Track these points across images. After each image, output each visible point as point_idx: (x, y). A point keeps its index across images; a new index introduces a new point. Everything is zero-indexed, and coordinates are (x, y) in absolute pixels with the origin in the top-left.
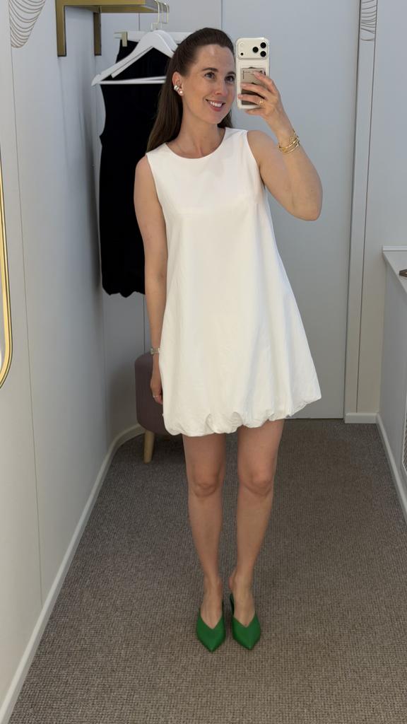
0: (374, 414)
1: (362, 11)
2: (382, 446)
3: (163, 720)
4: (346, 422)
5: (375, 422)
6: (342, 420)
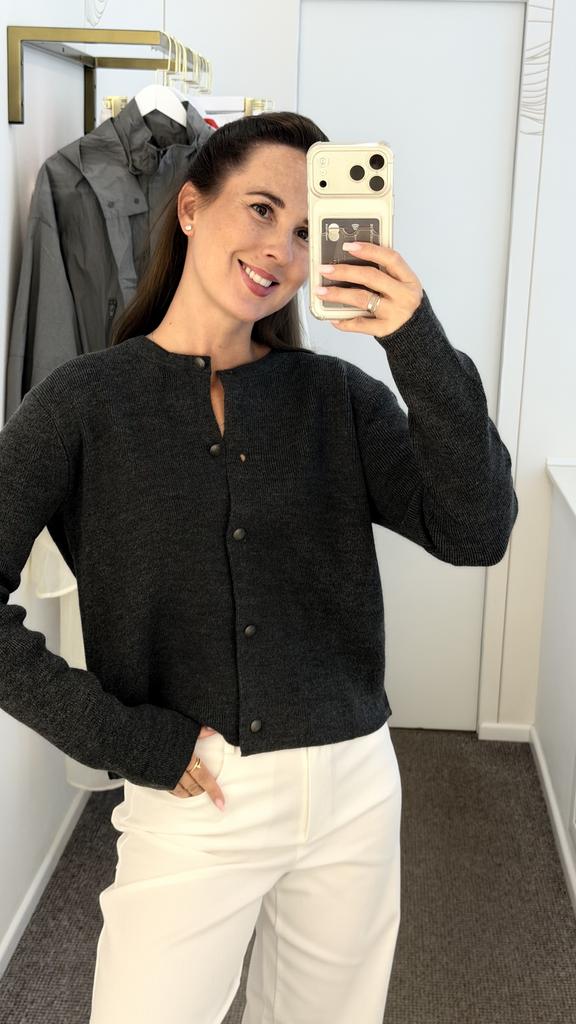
0: (527, 727)
1: (524, 88)
2: (539, 784)
4: (480, 737)
5: (525, 739)
6: (475, 732)
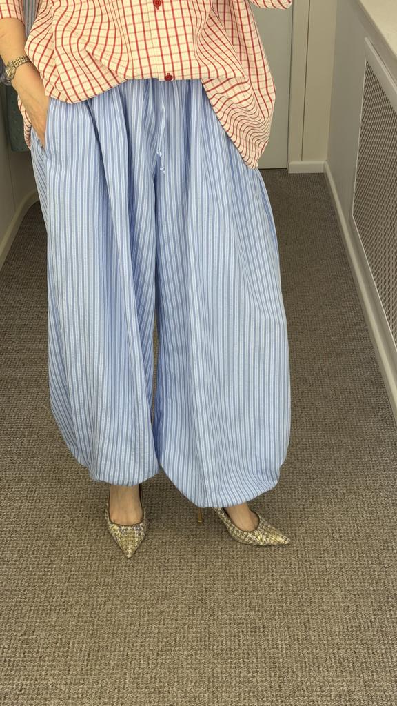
0: (323, 162)
2: (330, 198)
3: (68, 518)
4: (290, 172)
5: (322, 172)
6: (286, 169)
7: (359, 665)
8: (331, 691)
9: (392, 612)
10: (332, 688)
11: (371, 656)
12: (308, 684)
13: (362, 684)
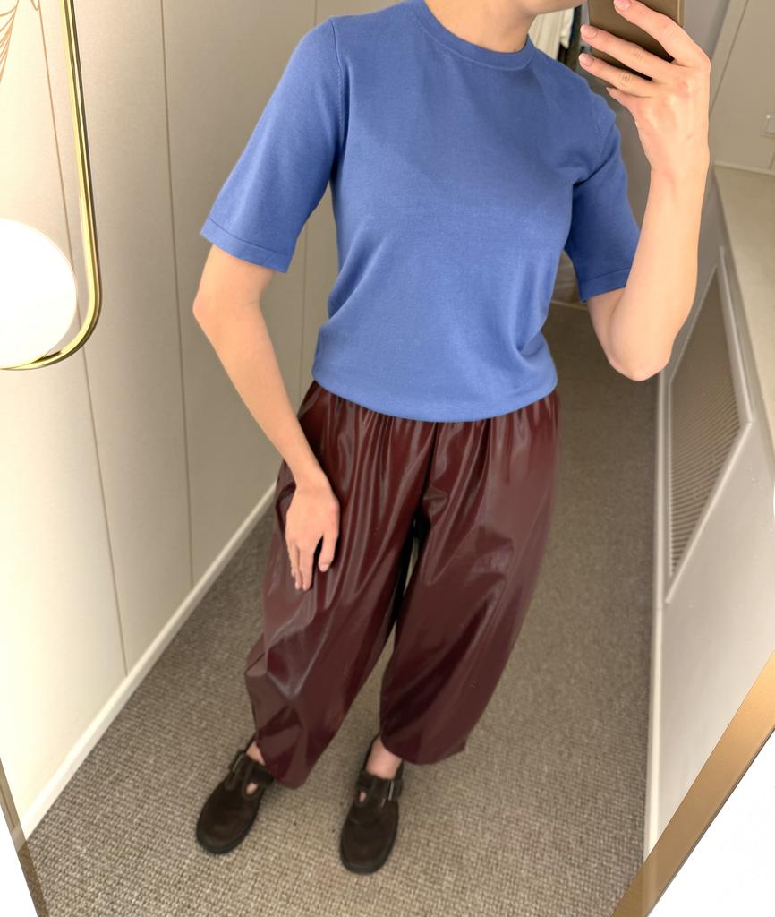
7: (554, 810)
8: (525, 827)
9: (597, 770)
10: (527, 825)
11: (568, 806)
12: (508, 814)
13: (552, 829)
